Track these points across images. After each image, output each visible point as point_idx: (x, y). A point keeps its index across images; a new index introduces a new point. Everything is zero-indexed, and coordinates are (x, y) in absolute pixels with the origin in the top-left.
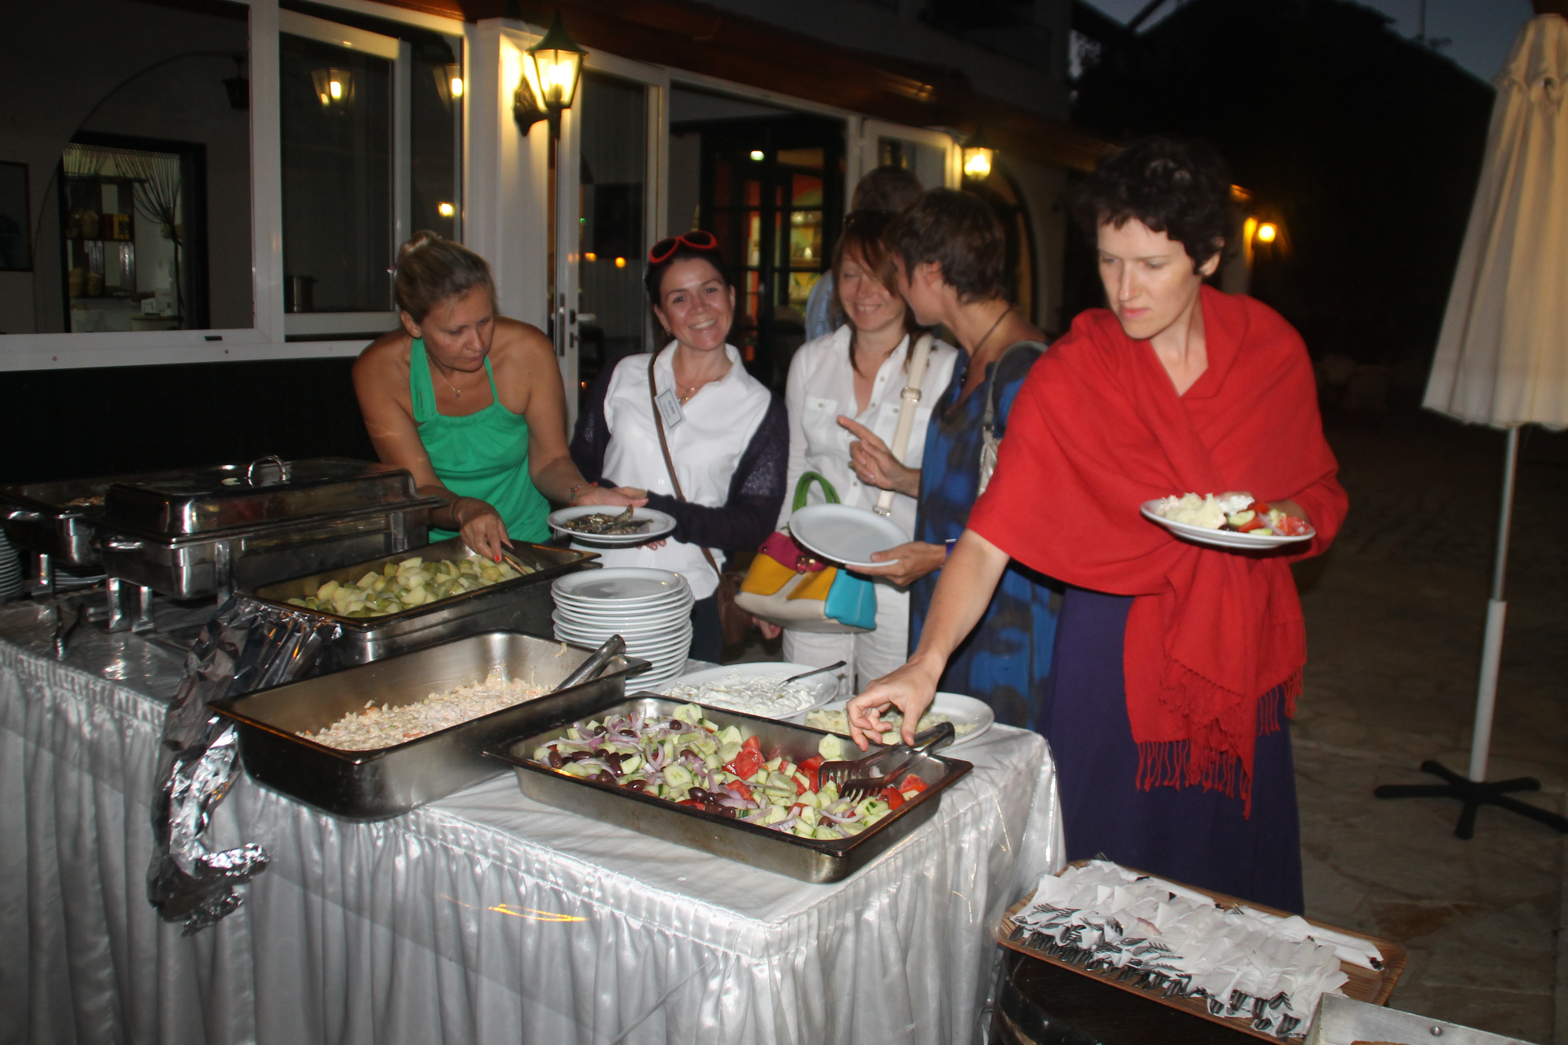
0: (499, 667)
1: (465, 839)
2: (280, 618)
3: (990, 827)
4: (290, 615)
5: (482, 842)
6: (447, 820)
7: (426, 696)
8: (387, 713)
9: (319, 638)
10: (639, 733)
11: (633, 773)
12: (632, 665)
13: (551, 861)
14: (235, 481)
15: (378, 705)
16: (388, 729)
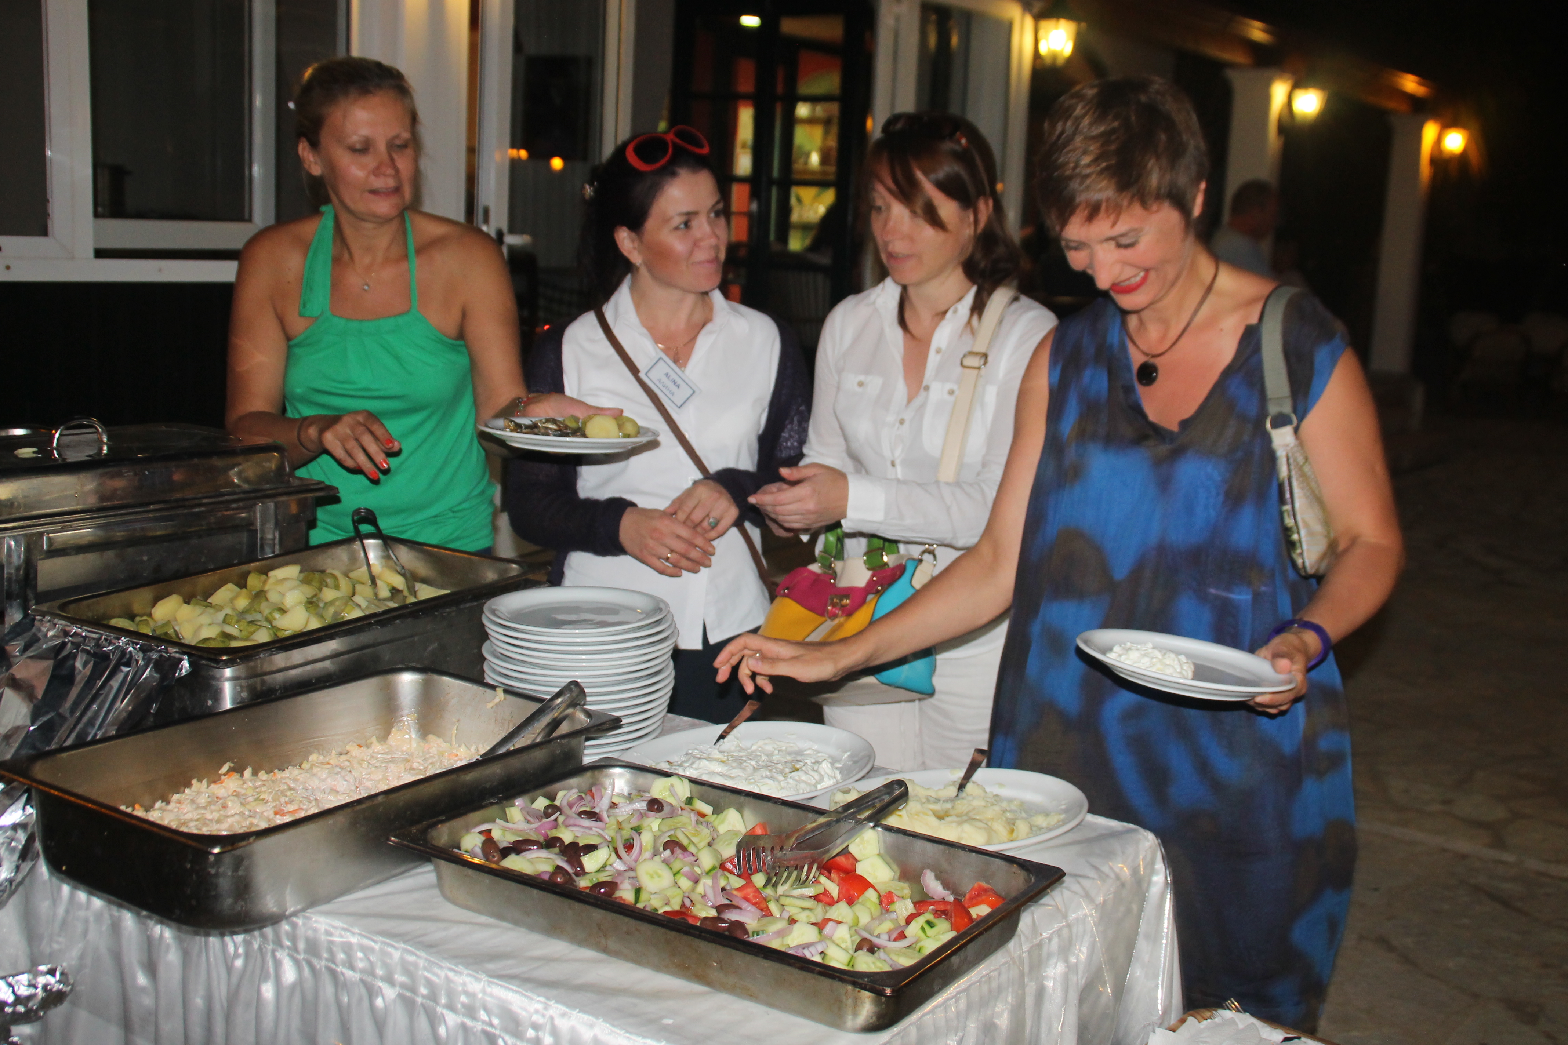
0: (408, 717)
1: (361, 960)
2: (98, 645)
3: (1083, 957)
4: (114, 641)
5: (385, 965)
6: (337, 932)
7: (306, 758)
8: (251, 781)
9: (157, 676)
10: (605, 815)
11: (598, 871)
12: (595, 721)
13: (484, 992)
14: (34, 452)
15: (239, 770)
16: (254, 804)
